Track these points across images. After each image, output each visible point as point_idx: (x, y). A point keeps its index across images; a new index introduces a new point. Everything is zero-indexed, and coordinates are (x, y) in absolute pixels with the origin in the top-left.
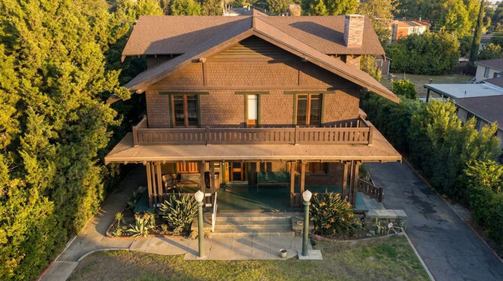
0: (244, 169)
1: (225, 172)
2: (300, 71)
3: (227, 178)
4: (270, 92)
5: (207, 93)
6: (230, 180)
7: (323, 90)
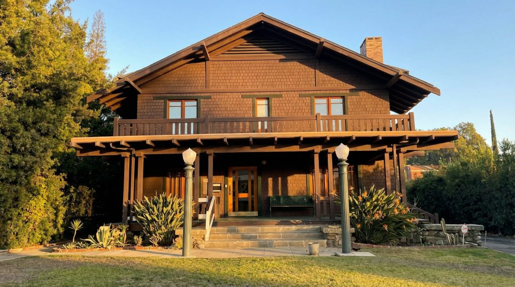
0: (252, 193)
1: (227, 197)
2: (316, 70)
3: (230, 207)
4: (283, 95)
5: (210, 98)
6: (234, 210)
7: (344, 92)
